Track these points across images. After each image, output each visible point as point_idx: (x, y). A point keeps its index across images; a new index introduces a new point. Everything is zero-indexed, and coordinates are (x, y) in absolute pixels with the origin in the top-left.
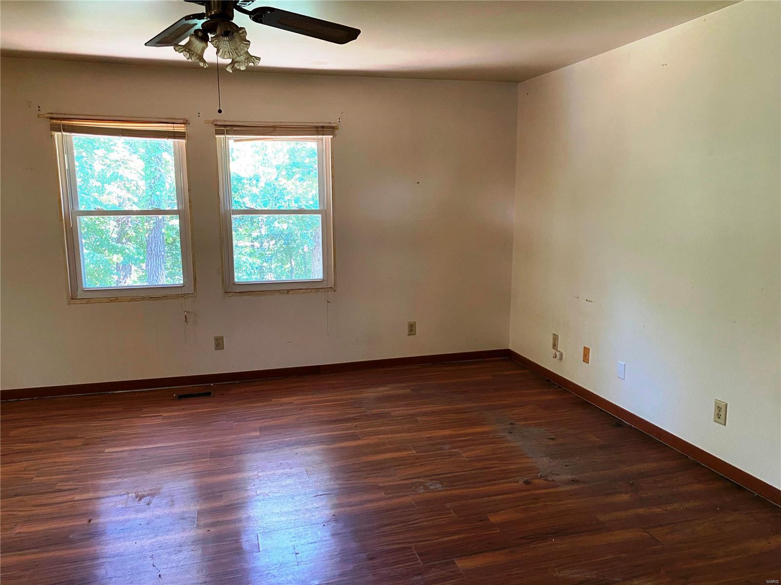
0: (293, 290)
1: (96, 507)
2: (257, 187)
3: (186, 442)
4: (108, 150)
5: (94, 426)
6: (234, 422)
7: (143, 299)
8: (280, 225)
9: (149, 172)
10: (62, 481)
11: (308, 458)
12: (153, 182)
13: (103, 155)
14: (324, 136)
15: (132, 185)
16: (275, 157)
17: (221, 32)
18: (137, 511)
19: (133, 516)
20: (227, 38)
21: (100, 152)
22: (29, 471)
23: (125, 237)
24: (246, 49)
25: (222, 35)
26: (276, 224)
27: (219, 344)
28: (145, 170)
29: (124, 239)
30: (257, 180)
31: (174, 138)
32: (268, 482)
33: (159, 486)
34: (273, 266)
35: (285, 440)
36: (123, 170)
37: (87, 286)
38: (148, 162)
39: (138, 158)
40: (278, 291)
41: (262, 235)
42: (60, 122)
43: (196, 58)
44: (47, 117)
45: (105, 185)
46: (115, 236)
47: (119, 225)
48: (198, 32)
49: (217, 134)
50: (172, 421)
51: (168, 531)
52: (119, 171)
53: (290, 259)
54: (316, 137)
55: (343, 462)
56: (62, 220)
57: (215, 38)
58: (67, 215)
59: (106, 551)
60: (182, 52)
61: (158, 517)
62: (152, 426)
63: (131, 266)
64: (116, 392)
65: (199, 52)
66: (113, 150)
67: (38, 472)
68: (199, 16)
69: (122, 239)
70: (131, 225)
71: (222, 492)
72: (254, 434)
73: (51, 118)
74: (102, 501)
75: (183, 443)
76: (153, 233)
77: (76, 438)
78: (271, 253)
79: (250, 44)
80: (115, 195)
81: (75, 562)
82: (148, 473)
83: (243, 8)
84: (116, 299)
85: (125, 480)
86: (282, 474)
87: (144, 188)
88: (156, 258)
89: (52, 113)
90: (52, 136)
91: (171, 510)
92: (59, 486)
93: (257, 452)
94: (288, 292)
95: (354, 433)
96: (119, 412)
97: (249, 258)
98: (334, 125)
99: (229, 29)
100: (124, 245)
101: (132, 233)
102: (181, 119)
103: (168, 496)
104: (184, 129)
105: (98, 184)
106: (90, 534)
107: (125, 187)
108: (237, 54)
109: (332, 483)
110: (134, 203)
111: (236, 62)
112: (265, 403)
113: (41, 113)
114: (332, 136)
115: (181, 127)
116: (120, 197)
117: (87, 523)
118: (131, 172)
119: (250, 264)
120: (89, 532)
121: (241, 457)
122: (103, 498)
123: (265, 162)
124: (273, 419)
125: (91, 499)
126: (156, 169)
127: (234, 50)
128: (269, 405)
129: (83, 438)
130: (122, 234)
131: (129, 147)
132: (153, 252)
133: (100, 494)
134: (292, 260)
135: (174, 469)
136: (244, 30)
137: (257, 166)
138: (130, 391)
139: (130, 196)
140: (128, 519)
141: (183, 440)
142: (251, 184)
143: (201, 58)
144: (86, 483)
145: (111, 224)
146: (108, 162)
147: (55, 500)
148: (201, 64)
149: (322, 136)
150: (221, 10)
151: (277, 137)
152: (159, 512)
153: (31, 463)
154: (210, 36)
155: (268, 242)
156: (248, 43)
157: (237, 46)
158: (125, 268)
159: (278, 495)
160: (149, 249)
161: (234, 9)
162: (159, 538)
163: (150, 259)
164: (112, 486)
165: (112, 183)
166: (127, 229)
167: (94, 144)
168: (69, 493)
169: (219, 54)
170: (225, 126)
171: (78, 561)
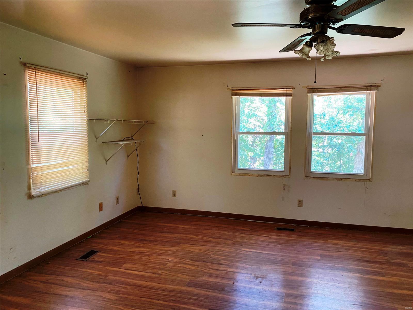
0: (344, 178)
1: (237, 277)
2: (324, 119)
3: (280, 254)
4: (252, 103)
5: (238, 236)
6: (307, 248)
7: (264, 176)
8: (336, 141)
9: (269, 113)
10: (223, 259)
11: (349, 280)
12: (271, 117)
13: (249, 105)
14: (371, 91)
15: (260, 119)
16: (336, 103)
17: (320, 41)
18: (255, 284)
19: (253, 286)
20: (323, 44)
21: (248, 104)
22: (210, 251)
23: (255, 144)
24: (333, 49)
25: (321, 43)
26: (335, 140)
27: (300, 204)
28: (267, 112)
29: (255, 145)
30: (325, 116)
31: (286, 96)
32: (324, 288)
33: (266, 274)
34: (329, 163)
35: (335, 265)
36: (257, 112)
37: (240, 167)
38: (269, 108)
39: (265, 106)
40: (335, 178)
41: (325, 145)
42: (235, 91)
43: (305, 56)
44: (230, 90)
45: (249, 119)
46: (251, 143)
47: (253, 138)
48: (308, 43)
49: (308, 93)
50: (274, 241)
51: (269, 299)
52: (255, 112)
53: (340, 160)
54: (366, 92)
55: (372, 288)
56: (232, 136)
57: (316, 45)
58: (234, 134)
59: (240, 300)
60: (298, 53)
61: (265, 291)
62: (264, 241)
63: (257, 158)
64: (247, 220)
65: (307, 53)
66: (254, 102)
67: (213, 252)
68: (308, 35)
69: (254, 145)
70: (258, 138)
71: (298, 286)
72: (317, 258)
73: (232, 90)
74: (239, 274)
75: (278, 254)
76: (269, 142)
77: (229, 240)
78: (329, 155)
79: (335, 46)
80: (253, 124)
81: (226, 302)
82: (261, 266)
83: (333, 27)
84: (252, 175)
85: (250, 266)
86: (333, 286)
87: (266, 120)
88: (269, 155)
89: (233, 88)
90: (232, 98)
91: (271, 289)
92: (222, 262)
93: (318, 268)
94: (341, 180)
95: (381, 272)
96: (249, 231)
97: (316, 158)
98: (378, 84)
99: (325, 39)
100: (255, 148)
101: (258, 142)
102: (291, 86)
103: (270, 281)
104: (291, 91)
105: (246, 118)
106: (233, 290)
107: (257, 120)
108: (328, 52)
109: (365, 299)
110: (261, 127)
111: (326, 56)
112: (324, 241)
113: (228, 88)
114: (376, 91)
115: (290, 90)
116: (255, 125)
117: (232, 284)
118: (261, 113)
119: (317, 161)
120: (233, 289)
121: (309, 269)
122: (240, 273)
123: (329, 106)
124: (328, 251)
125: (234, 272)
126: (273, 111)
127: (327, 49)
128: (326, 243)
129: (232, 240)
130: (254, 142)
131: (261, 101)
132: (268, 152)
133: (239, 271)
134: (341, 160)
135: (273, 267)
136: (333, 38)
137: (325, 108)
138: (254, 221)
139: (259, 124)
140: (251, 287)
141: (278, 252)
142: (321, 118)
143: (308, 56)
144: (233, 263)
145: (250, 138)
146: (251, 108)
147: (220, 269)
148: (308, 59)
149: (370, 91)
150: (320, 30)
151: (342, 93)
152: (265, 288)
153: (211, 248)
154: (314, 44)
155: (328, 149)
156: (335, 45)
157: (328, 47)
158: (254, 159)
159: (330, 297)
160: (266, 150)
161: (328, 28)
162: (265, 302)
163: (266, 155)
164: (244, 268)
165: (252, 118)
166: (256, 140)
167: (246, 100)
168: (226, 266)
169: (318, 52)
170: (313, 89)
171: (228, 302)
